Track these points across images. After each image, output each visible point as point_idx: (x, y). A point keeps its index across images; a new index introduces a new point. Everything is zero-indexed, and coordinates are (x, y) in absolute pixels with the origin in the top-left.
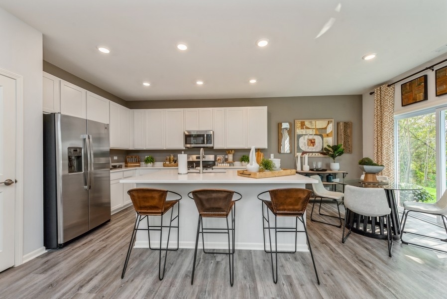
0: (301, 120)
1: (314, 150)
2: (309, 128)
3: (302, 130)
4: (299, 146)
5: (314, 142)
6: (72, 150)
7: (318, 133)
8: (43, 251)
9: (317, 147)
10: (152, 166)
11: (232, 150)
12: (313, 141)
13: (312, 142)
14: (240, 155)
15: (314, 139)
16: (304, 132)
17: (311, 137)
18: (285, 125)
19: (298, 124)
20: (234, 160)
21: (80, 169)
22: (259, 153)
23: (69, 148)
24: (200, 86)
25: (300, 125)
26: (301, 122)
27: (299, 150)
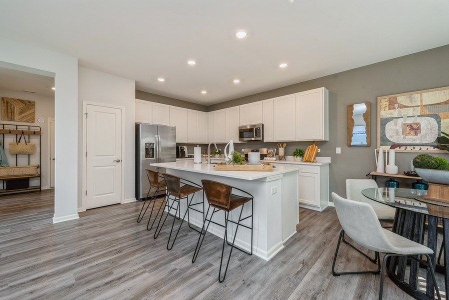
0: (389, 96)
1: (418, 142)
2: (407, 107)
3: (392, 111)
4: (385, 135)
5: (419, 128)
6: (148, 145)
7: (427, 113)
8: (134, 200)
9: (425, 135)
10: (219, 157)
11: (282, 143)
12: (415, 126)
13: (415, 129)
14: (293, 149)
15: (419, 124)
16: (395, 113)
17: (410, 121)
18: (360, 108)
19: (384, 102)
20: (286, 154)
21: (153, 157)
22: (313, 146)
23: (146, 144)
24: (237, 84)
25: (387, 103)
26: (390, 98)
27: (385, 141)
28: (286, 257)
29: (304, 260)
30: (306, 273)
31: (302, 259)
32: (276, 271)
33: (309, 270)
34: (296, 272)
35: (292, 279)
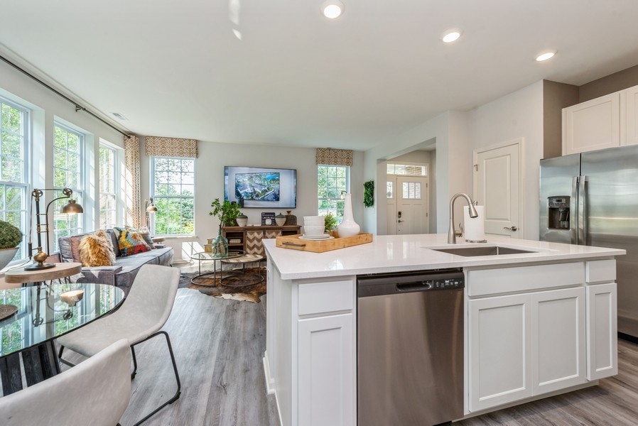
6: (555, 200)
23: (550, 198)
28: (250, 379)
29: (226, 393)
30: (214, 376)
31: (228, 393)
32: (246, 356)
33: (212, 383)
34: (225, 369)
35: (224, 360)
